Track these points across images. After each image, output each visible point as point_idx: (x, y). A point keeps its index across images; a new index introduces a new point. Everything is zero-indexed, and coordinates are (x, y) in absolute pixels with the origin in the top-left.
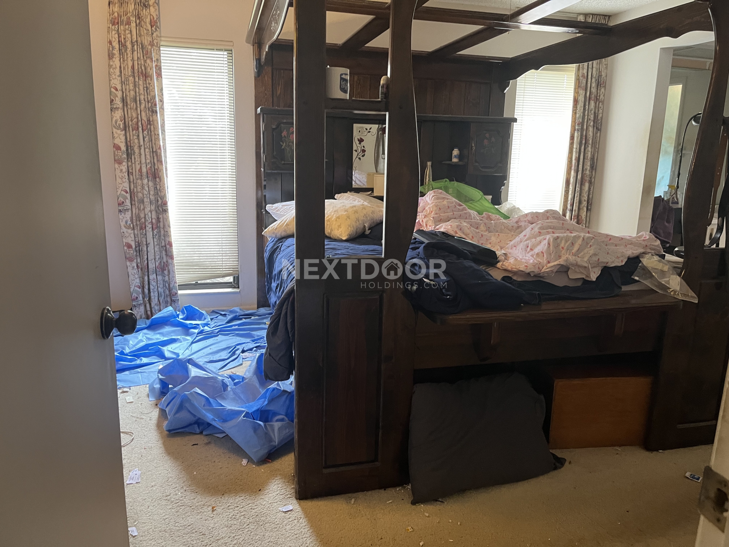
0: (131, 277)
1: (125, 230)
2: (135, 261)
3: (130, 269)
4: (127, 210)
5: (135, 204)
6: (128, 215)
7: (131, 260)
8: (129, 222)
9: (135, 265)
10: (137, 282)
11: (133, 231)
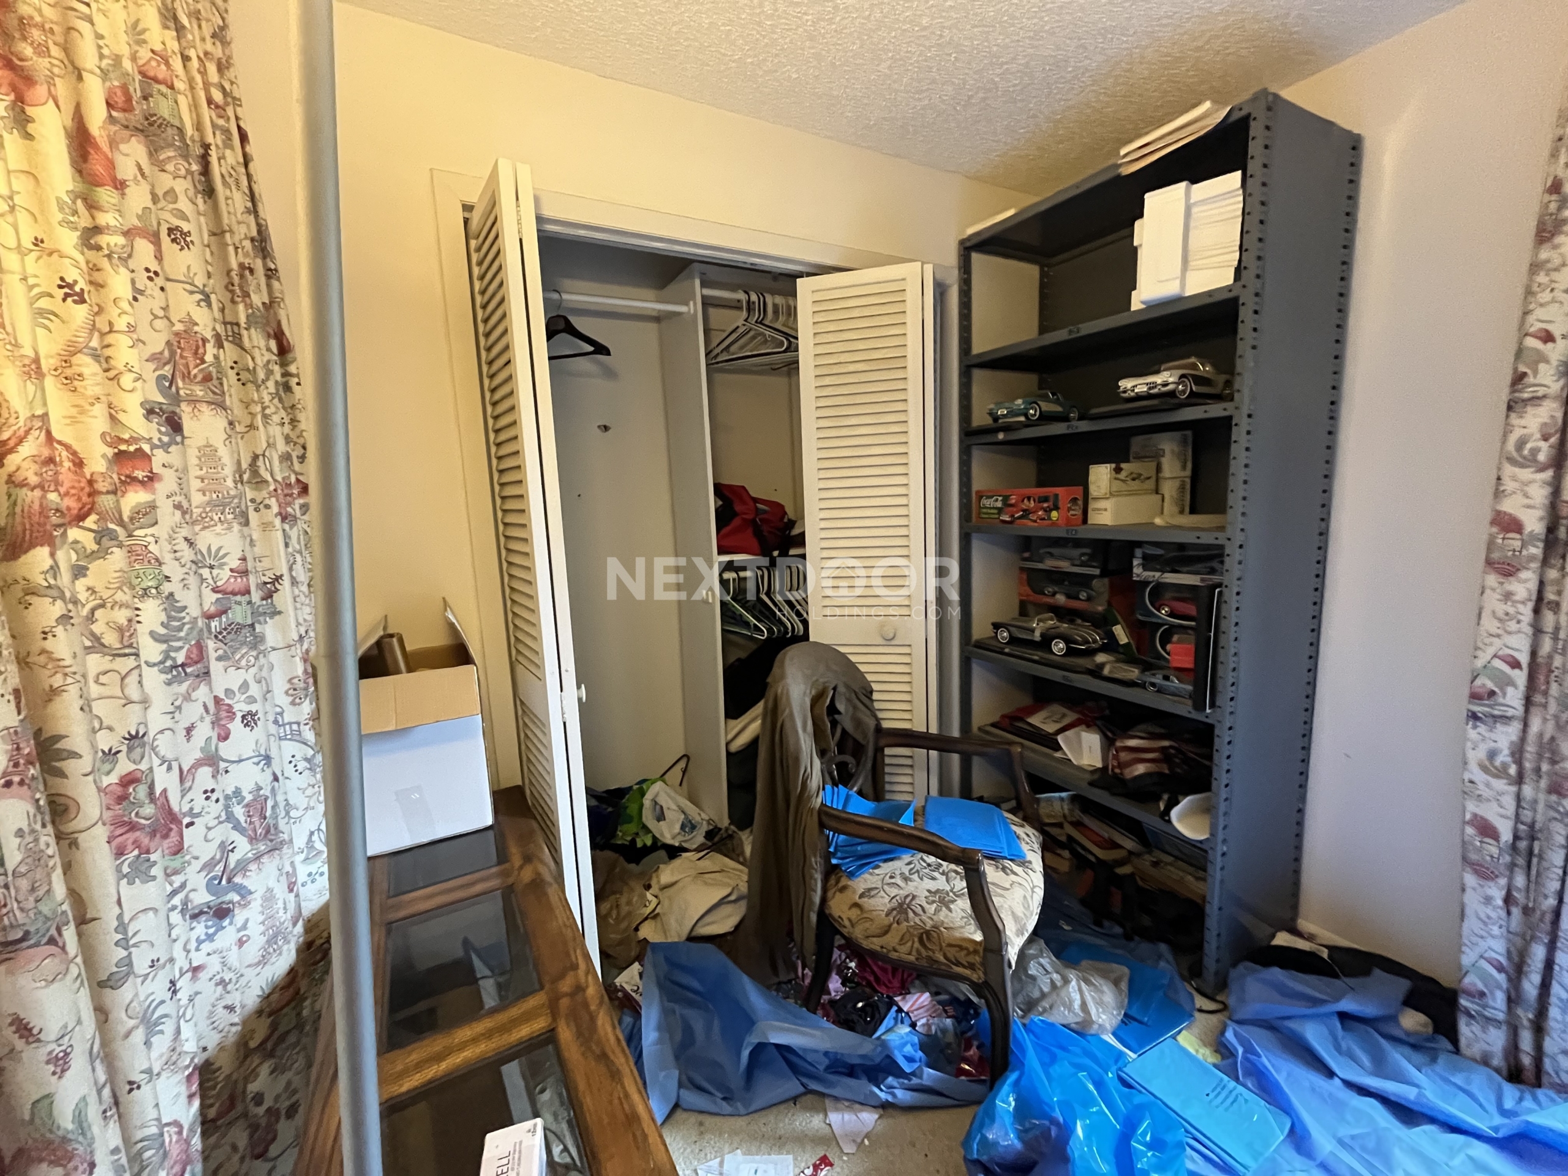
0: (1471, 925)
1: (1479, 776)
2: (1503, 881)
3: (1472, 900)
4: (1506, 719)
5: (1545, 706)
6: (1505, 736)
7: (1484, 873)
8: (1504, 757)
9: (1498, 895)
10: (1497, 948)
11: (1513, 789)
